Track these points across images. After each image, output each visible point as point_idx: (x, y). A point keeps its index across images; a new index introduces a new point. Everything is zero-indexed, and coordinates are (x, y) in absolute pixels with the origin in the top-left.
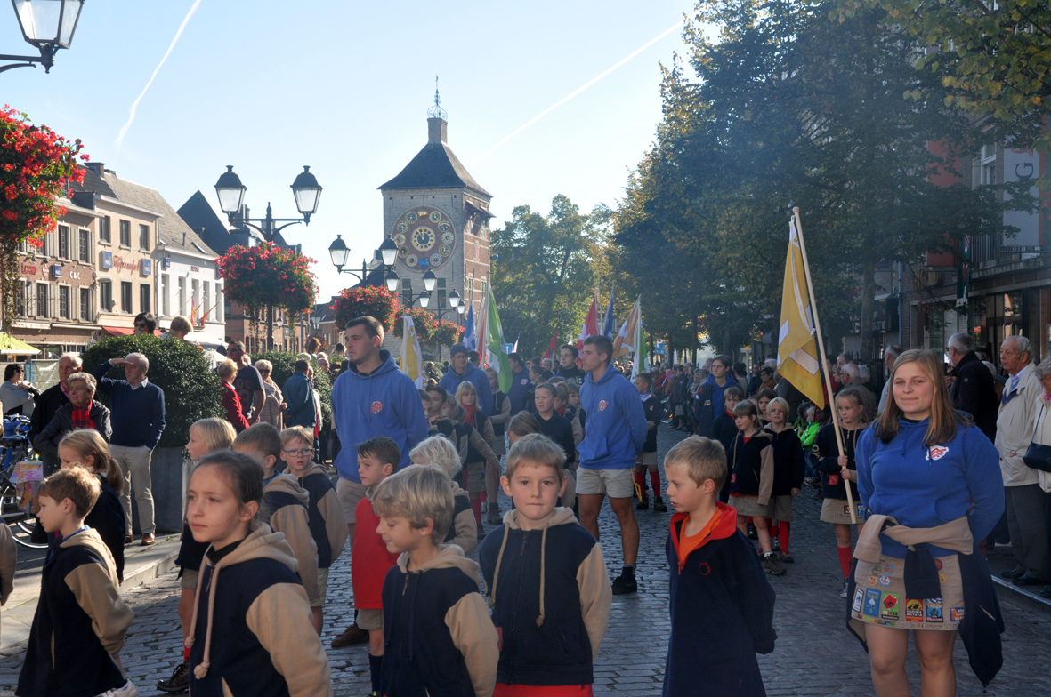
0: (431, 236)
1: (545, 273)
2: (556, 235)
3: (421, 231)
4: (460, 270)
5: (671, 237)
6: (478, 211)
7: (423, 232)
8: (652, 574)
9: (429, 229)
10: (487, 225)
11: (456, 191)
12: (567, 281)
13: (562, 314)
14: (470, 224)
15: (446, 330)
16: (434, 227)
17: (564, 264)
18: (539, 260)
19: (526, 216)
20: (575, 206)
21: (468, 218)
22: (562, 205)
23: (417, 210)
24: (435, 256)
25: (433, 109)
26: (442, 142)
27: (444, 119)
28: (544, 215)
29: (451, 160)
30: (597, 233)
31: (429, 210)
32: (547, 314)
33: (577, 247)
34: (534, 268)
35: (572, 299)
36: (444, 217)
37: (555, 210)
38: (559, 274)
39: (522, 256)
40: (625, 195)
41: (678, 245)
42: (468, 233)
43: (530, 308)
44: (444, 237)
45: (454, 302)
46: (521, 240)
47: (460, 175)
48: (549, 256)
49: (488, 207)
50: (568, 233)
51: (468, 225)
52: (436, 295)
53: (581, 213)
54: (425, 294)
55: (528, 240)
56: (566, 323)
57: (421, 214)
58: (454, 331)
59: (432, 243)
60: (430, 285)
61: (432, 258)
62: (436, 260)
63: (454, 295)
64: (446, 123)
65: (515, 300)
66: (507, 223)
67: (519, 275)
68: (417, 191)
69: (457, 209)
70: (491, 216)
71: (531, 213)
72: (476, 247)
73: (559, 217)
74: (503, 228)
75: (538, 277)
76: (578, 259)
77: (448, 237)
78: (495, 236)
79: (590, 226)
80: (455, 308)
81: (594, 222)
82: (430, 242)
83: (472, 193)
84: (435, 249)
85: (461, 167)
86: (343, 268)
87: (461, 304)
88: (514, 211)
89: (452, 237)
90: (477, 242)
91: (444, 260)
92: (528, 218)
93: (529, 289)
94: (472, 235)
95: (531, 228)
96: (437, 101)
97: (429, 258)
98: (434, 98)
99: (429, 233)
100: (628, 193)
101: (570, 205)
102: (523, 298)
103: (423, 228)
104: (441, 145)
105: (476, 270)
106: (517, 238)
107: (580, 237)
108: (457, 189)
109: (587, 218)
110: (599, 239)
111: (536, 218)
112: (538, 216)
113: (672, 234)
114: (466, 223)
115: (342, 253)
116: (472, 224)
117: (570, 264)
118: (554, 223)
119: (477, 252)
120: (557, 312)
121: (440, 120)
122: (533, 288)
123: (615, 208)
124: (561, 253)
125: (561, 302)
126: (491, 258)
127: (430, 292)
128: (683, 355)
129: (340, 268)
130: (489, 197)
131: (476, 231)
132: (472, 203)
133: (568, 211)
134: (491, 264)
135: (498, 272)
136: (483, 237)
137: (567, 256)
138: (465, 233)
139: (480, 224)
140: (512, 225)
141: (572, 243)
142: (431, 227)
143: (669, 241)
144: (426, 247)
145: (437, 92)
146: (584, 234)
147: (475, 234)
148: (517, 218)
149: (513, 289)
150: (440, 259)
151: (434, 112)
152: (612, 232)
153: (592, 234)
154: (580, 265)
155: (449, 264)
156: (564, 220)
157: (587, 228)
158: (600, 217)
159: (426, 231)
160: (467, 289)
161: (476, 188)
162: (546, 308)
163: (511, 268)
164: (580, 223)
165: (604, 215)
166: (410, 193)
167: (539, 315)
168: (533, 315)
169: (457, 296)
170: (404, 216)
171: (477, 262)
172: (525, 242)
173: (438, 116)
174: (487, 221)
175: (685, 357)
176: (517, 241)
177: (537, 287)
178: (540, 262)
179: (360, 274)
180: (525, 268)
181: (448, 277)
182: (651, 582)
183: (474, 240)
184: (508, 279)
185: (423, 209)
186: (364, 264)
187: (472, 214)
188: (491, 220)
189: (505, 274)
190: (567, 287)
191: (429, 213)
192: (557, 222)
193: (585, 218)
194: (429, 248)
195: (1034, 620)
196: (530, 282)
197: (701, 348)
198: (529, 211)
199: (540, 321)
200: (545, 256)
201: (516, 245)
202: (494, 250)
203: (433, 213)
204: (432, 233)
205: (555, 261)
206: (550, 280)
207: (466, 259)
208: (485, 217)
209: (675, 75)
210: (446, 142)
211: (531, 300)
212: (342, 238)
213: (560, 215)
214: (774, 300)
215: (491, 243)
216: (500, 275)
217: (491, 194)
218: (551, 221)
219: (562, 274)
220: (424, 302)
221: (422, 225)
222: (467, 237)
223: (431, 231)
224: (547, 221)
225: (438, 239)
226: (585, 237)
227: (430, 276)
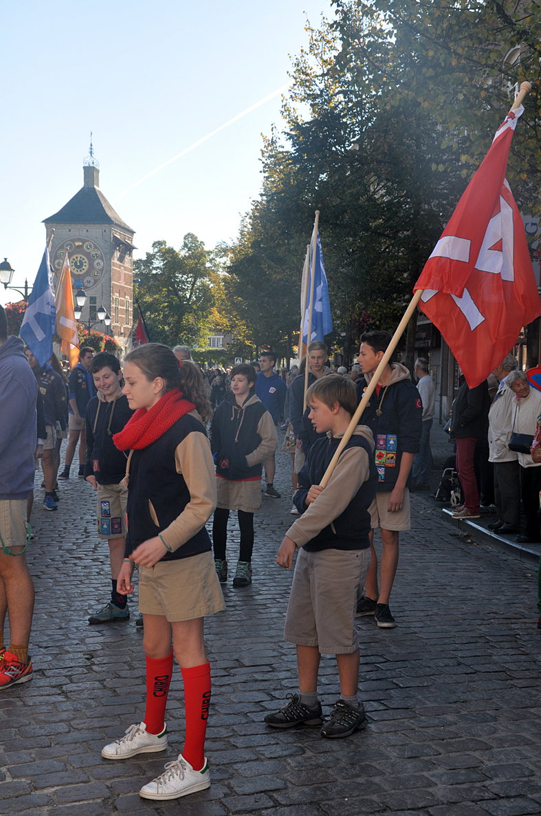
0: (85, 262)
1: (177, 295)
2: (186, 265)
3: (77, 258)
4: (108, 290)
5: (268, 269)
6: (123, 244)
7: (79, 259)
8: (234, 525)
9: (83, 257)
10: (130, 255)
11: (105, 226)
12: (194, 303)
13: (190, 328)
14: (117, 254)
15: (95, 338)
16: (87, 255)
17: (192, 289)
18: (172, 284)
19: (163, 249)
20: (202, 242)
21: (115, 249)
22: (191, 241)
23: (73, 241)
24: (88, 278)
25: (88, 159)
26: (95, 186)
27: (97, 168)
28: (177, 249)
29: (102, 202)
30: (218, 265)
31: (84, 241)
32: (178, 328)
33: (202, 276)
34: (169, 291)
35: (198, 316)
36: (95, 247)
37: (186, 245)
38: (188, 297)
39: (158, 280)
40: (239, 236)
41: (274, 276)
42: (115, 261)
43: (165, 322)
44: (95, 264)
45: (101, 316)
46: (158, 267)
47: (109, 213)
48: (180, 281)
49: (132, 241)
50: (196, 264)
51: (115, 254)
52: (89, 310)
53: (206, 248)
54: (78, 309)
55: (164, 268)
56: (192, 335)
57: (77, 244)
58: (101, 339)
59: (86, 268)
60: (81, 302)
61: (85, 280)
62: (89, 282)
63: (101, 310)
64: (98, 171)
65: (152, 316)
66: (147, 254)
67: (157, 296)
68: (74, 225)
69: (106, 241)
70: (134, 248)
71: (167, 247)
72: (122, 273)
73: (189, 251)
74: (144, 258)
75: (171, 298)
76: (203, 285)
77: (98, 264)
78: (137, 263)
79: (214, 259)
80: (102, 321)
81: (217, 255)
82: (84, 267)
83: (119, 229)
84: (88, 273)
85: (111, 208)
86: (8, 285)
87: (107, 317)
88: (154, 244)
89: (102, 264)
90: (123, 268)
91: (96, 282)
92: (163, 251)
93: (164, 307)
94: (118, 263)
95: (166, 259)
96: (91, 153)
97: (83, 280)
98: (89, 150)
99: (83, 259)
100: (241, 234)
101: (198, 241)
102: (159, 314)
103: (79, 256)
104: (94, 188)
105: (122, 291)
106: (154, 266)
107: (205, 268)
108: (107, 225)
109: (211, 252)
110: (221, 270)
111: (171, 251)
112: (172, 249)
113: (269, 267)
114: (114, 253)
115: (8, 273)
116: (119, 254)
117: (197, 289)
118: (185, 256)
119: (123, 276)
120: (186, 326)
121: (94, 168)
122: (167, 306)
123: (230, 244)
124: (190, 279)
125: (189, 319)
126: (134, 281)
127: (81, 307)
128: (282, 363)
129: (6, 285)
130: (132, 233)
131: (121, 259)
132: (119, 237)
133: (197, 246)
134: (134, 286)
135: (139, 293)
136: (127, 264)
137: (194, 283)
138: (112, 261)
139: (125, 254)
140: (152, 255)
141: (198, 272)
142: (84, 255)
143: (267, 273)
144: (81, 271)
145: (91, 145)
146: (208, 265)
147: (121, 262)
148: (156, 250)
149: (151, 307)
150: (92, 281)
151: (88, 161)
152: (229, 263)
153: (215, 266)
154: (205, 289)
155: (99, 286)
156: (192, 253)
157: (211, 261)
158: (221, 252)
159: (81, 258)
160: (113, 306)
161: (123, 225)
162: (177, 323)
163: (150, 291)
164: (205, 257)
165: (224, 251)
166: (68, 227)
167: (170, 329)
168: (166, 328)
169: (104, 311)
170: (63, 245)
171: (122, 285)
172: (161, 269)
173: (91, 165)
174: (131, 252)
175: (283, 364)
176: (156, 268)
177: (170, 306)
178: (173, 287)
179: (23, 291)
180: (161, 291)
181: (98, 296)
182: (232, 532)
183: (120, 267)
184: (148, 299)
185: (79, 240)
186: (26, 282)
187: (119, 246)
188: (134, 251)
189: (144, 295)
190: (194, 307)
191: (84, 243)
192: (187, 254)
193: (209, 253)
194: (84, 272)
195: (505, 559)
196: (165, 302)
197: (294, 358)
198: (165, 246)
199: (172, 333)
200: (177, 281)
201: (154, 272)
202: (136, 275)
203: (87, 243)
204: (86, 260)
205: (185, 286)
206: (180, 301)
207: (113, 282)
208: (129, 249)
209: (273, 142)
210: (98, 186)
211: (165, 316)
212: (8, 261)
213: (189, 249)
214: (346, 322)
215: (134, 270)
216: (141, 296)
217: (134, 231)
218: (183, 253)
219: (190, 296)
220: (78, 315)
221: (78, 253)
222: (115, 265)
223: (85, 258)
224: (179, 254)
225: (91, 265)
226: (209, 268)
227: (82, 295)
